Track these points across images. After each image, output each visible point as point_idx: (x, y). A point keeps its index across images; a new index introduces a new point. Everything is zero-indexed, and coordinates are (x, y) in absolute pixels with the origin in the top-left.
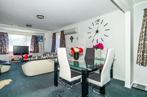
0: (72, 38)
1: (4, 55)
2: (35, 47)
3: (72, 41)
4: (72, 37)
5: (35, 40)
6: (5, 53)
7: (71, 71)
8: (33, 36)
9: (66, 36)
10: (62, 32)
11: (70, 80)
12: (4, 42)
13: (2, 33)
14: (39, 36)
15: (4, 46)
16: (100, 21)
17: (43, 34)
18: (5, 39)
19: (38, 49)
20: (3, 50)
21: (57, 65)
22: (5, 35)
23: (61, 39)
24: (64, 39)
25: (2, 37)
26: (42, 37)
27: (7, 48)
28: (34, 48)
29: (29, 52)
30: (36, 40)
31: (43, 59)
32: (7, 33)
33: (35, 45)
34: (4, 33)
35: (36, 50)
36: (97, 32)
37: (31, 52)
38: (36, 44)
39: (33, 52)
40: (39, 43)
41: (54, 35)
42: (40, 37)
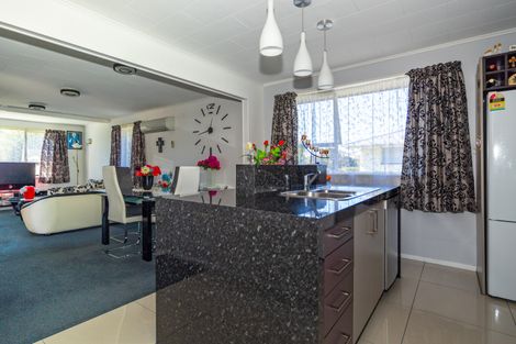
0: (161, 143)
2: (58, 167)
3: (161, 151)
4: (160, 139)
5: (58, 146)
8: (48, 132)
9: (147, 136)
10: (137, 125)
11: (125, 220)
14: (70, 133)
17: (83, 127)
19: (66, 172)
23: (133, 142)
24: (142, 145)
26: (80, 137)
28: (54, 170)
29: (37, 181)
30: (60, 143)
33: (55, 160)
35: (61, 172)
36: (210, 130)
37: (42, 180)
38: (58, 156)
39: (49, 182)
40: (71, 153)
41: (116, 130)
42: (74, 135)
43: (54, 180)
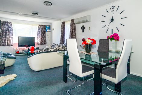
0: (83, 28)
1: (8, 47)
2: (42, 38)
3: (83, 32)
4: (83, 26)
5: (42, 31)
6: (9, 45)
7: (83, 66)
8: (39, 25)
10: (73, 21)
11: (81, 75)
12: (8, 32)
13: (5, 22)
14: (47, 26)
15: (8, 37)
16: (116, 8)
17: (51, 23)
18: (8, 29)
19: (45, 40)
20: (6, 41)
21: (66, 58)
22: (9, 24)
23: (71, 28)
24: (75, 29)
25: (6, 26)
26: (50, 27)
27: (11, 39)
28: (41, 39)
29: (36, 44)
30: (44, 30)
31: (51, 52)
32: (10, 23)
33: (41, 36)
34: (7, 22)
35: (44, 41)
36: (112, 20)
38: (42, 34)
40: (47, 33)
41: (63, 23)
42: (48, 26)
43: (41, 44)
